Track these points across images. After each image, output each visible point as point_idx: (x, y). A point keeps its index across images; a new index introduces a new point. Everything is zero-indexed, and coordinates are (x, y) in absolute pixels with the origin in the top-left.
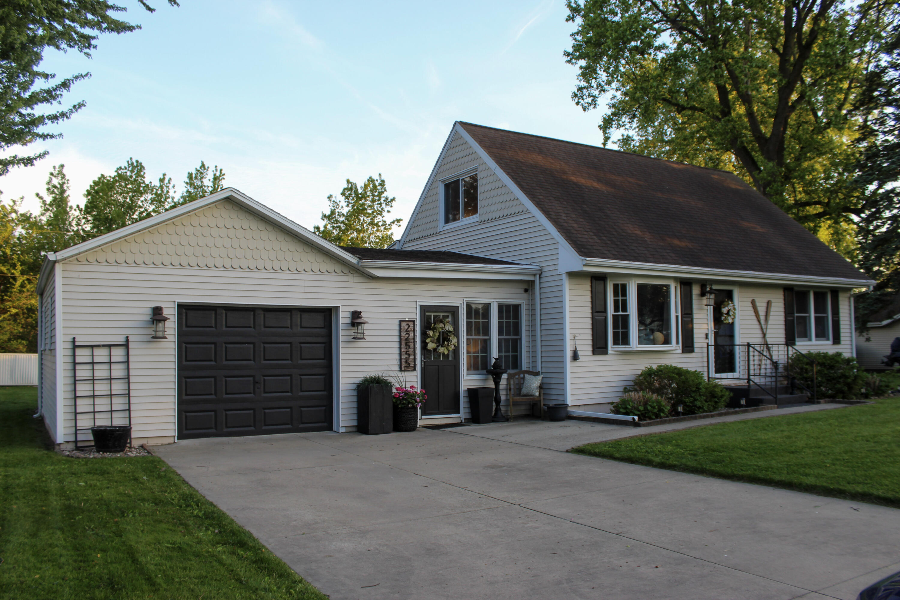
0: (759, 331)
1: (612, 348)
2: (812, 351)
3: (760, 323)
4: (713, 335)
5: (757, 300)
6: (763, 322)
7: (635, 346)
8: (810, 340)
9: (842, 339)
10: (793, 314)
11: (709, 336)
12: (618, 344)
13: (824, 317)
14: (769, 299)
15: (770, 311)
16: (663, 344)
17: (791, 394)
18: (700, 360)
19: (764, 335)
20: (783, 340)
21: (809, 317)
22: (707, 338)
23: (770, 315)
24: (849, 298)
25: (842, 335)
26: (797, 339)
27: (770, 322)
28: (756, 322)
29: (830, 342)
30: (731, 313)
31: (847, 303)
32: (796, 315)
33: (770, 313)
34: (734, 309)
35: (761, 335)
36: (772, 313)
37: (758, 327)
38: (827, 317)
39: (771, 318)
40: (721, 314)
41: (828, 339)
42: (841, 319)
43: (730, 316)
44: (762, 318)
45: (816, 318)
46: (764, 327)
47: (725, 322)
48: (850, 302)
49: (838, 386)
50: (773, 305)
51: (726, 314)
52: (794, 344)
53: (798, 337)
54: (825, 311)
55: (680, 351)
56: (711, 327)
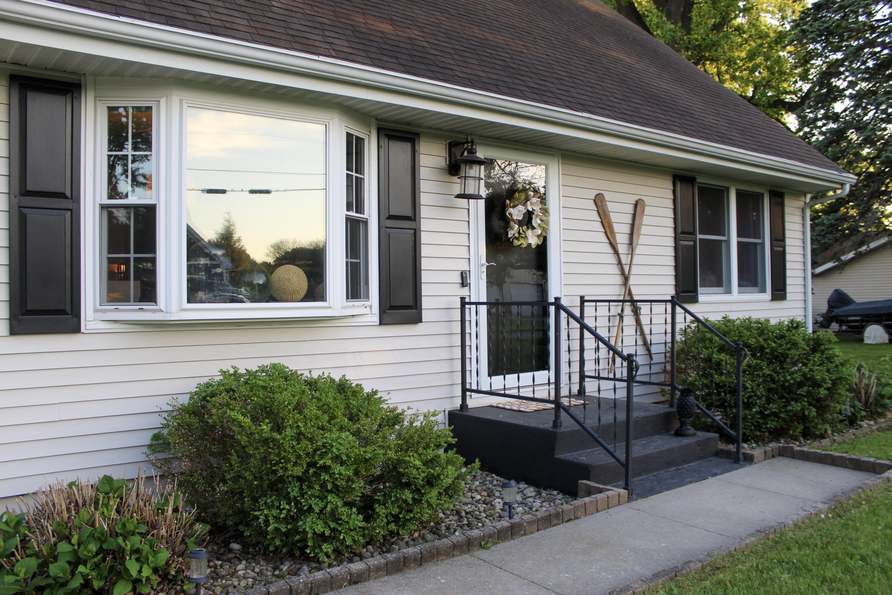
0: (616, 270)
1: (96, 311)
2: (732, 317)
3: (616, 252)
4: (484, 276)
5: (608, 196)
6: (622, 249)
7: (174, 307)
8: (729, 291)
9: (789, 289)
10: (694, 233)
11: (473, 280)
12: (125, 299)
13: (755, 244)
14: (637, 198)
15: (641, 224)
16: (303, 300)
17: (679, 434)
18: (443, 341)
19: (626, 278)
20: (669, 291)
21: (728, 242)
22: (464, 283)
23: (639, 235)
24: (803, 210)
25: (789, 281)
26: (700, 290)
27: (639, 250)
28: (608, 249)
29: (767, 296)
30: (536, 222)
31: (798, 219)
32: (699, 236)
33: (639, 229)
34: (545, 211)
35: (619, 280)
36: (644, 230)
37: (612, 259)
38: (763, 245)
39: (642, 240)
40: (506, 222)
41: (763, 291)
42: (788, 250)
43: (533, 228)
44: (622, 239)
45: (740, 245)
46: (625, 260)
47: (516, 243)
48: (803, 218)
49: (796, 407)
50: (647, 210)
51: (520, 223)
52: (694, 300)
53: (702, 286)
54: (758, 233)
55: (376, 319)
56: (478, 257)
